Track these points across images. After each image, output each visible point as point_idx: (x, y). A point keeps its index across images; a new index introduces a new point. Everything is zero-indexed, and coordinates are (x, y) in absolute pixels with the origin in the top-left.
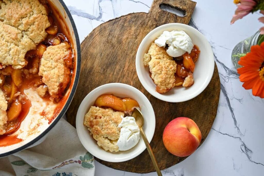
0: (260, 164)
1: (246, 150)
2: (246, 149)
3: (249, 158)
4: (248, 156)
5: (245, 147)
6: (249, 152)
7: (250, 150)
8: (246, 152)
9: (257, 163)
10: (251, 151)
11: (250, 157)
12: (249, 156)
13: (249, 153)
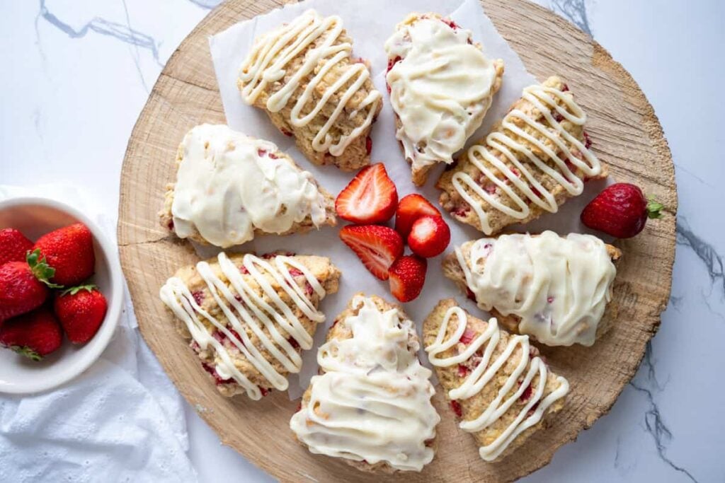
0: (684, 473)
1: (657, 427)
2: (659, 424)
3: (659, 449)
4: (658, 443)
5: (658, 420)
6: (663, 434)
7: (667, 431)
8: (657, 430)
9: (677, 469)
10: (670, 434)
11: (664, 448)
12: (661, 444)
13: (663, 437)
